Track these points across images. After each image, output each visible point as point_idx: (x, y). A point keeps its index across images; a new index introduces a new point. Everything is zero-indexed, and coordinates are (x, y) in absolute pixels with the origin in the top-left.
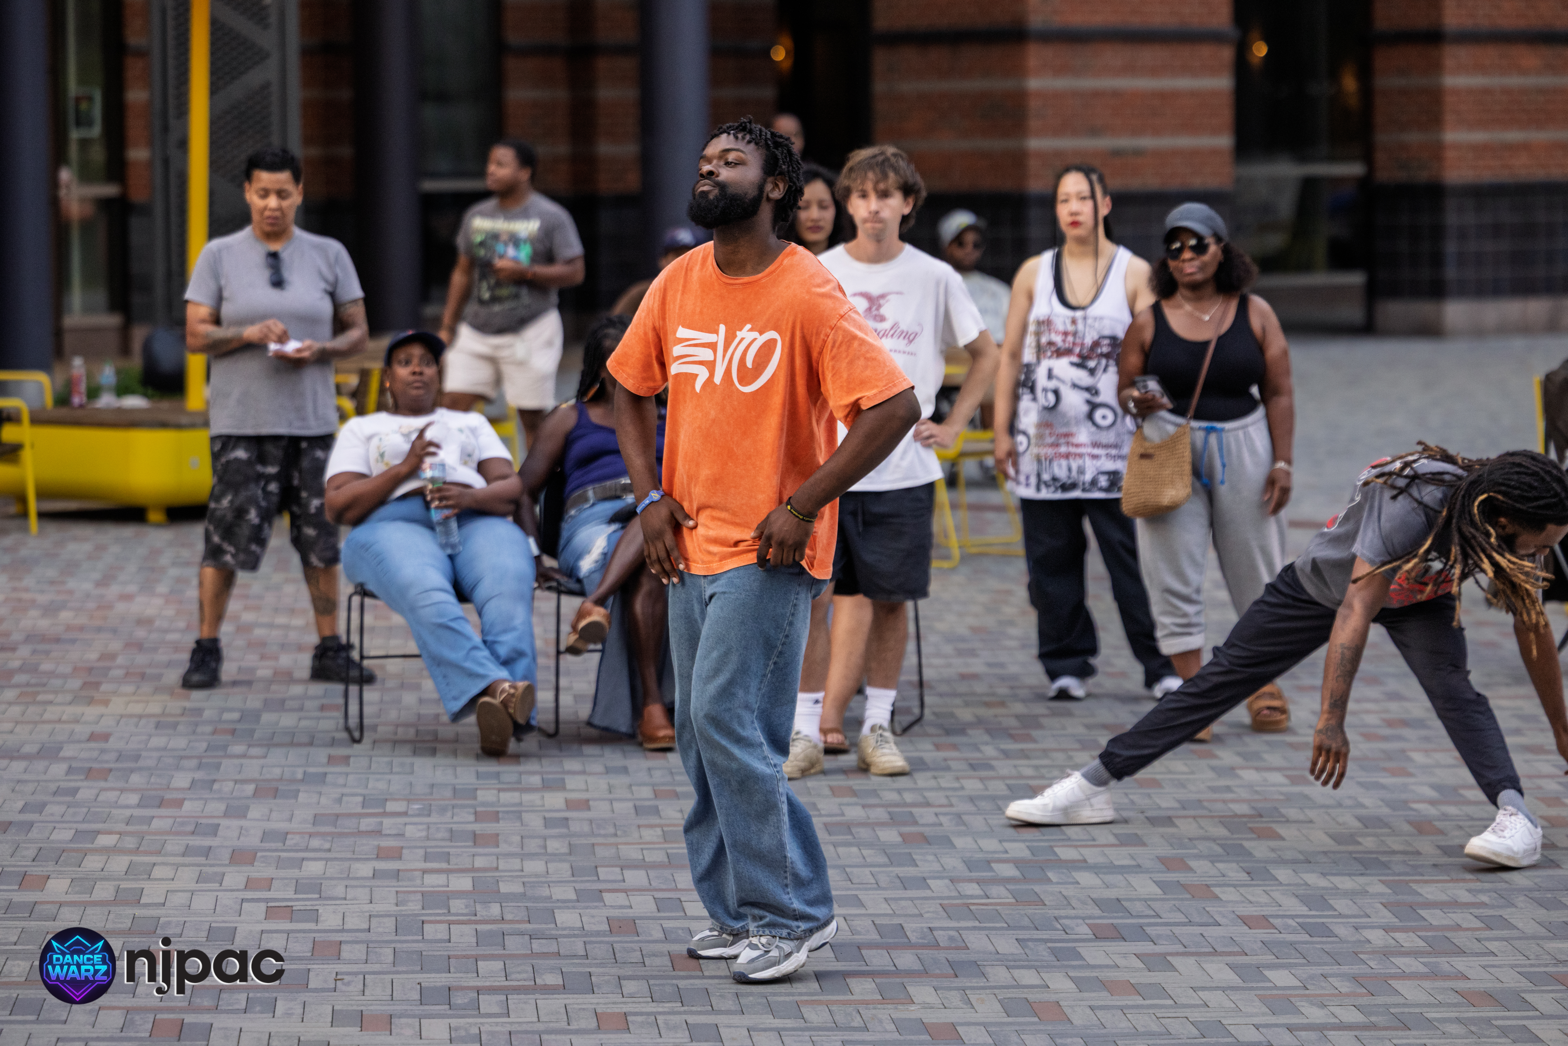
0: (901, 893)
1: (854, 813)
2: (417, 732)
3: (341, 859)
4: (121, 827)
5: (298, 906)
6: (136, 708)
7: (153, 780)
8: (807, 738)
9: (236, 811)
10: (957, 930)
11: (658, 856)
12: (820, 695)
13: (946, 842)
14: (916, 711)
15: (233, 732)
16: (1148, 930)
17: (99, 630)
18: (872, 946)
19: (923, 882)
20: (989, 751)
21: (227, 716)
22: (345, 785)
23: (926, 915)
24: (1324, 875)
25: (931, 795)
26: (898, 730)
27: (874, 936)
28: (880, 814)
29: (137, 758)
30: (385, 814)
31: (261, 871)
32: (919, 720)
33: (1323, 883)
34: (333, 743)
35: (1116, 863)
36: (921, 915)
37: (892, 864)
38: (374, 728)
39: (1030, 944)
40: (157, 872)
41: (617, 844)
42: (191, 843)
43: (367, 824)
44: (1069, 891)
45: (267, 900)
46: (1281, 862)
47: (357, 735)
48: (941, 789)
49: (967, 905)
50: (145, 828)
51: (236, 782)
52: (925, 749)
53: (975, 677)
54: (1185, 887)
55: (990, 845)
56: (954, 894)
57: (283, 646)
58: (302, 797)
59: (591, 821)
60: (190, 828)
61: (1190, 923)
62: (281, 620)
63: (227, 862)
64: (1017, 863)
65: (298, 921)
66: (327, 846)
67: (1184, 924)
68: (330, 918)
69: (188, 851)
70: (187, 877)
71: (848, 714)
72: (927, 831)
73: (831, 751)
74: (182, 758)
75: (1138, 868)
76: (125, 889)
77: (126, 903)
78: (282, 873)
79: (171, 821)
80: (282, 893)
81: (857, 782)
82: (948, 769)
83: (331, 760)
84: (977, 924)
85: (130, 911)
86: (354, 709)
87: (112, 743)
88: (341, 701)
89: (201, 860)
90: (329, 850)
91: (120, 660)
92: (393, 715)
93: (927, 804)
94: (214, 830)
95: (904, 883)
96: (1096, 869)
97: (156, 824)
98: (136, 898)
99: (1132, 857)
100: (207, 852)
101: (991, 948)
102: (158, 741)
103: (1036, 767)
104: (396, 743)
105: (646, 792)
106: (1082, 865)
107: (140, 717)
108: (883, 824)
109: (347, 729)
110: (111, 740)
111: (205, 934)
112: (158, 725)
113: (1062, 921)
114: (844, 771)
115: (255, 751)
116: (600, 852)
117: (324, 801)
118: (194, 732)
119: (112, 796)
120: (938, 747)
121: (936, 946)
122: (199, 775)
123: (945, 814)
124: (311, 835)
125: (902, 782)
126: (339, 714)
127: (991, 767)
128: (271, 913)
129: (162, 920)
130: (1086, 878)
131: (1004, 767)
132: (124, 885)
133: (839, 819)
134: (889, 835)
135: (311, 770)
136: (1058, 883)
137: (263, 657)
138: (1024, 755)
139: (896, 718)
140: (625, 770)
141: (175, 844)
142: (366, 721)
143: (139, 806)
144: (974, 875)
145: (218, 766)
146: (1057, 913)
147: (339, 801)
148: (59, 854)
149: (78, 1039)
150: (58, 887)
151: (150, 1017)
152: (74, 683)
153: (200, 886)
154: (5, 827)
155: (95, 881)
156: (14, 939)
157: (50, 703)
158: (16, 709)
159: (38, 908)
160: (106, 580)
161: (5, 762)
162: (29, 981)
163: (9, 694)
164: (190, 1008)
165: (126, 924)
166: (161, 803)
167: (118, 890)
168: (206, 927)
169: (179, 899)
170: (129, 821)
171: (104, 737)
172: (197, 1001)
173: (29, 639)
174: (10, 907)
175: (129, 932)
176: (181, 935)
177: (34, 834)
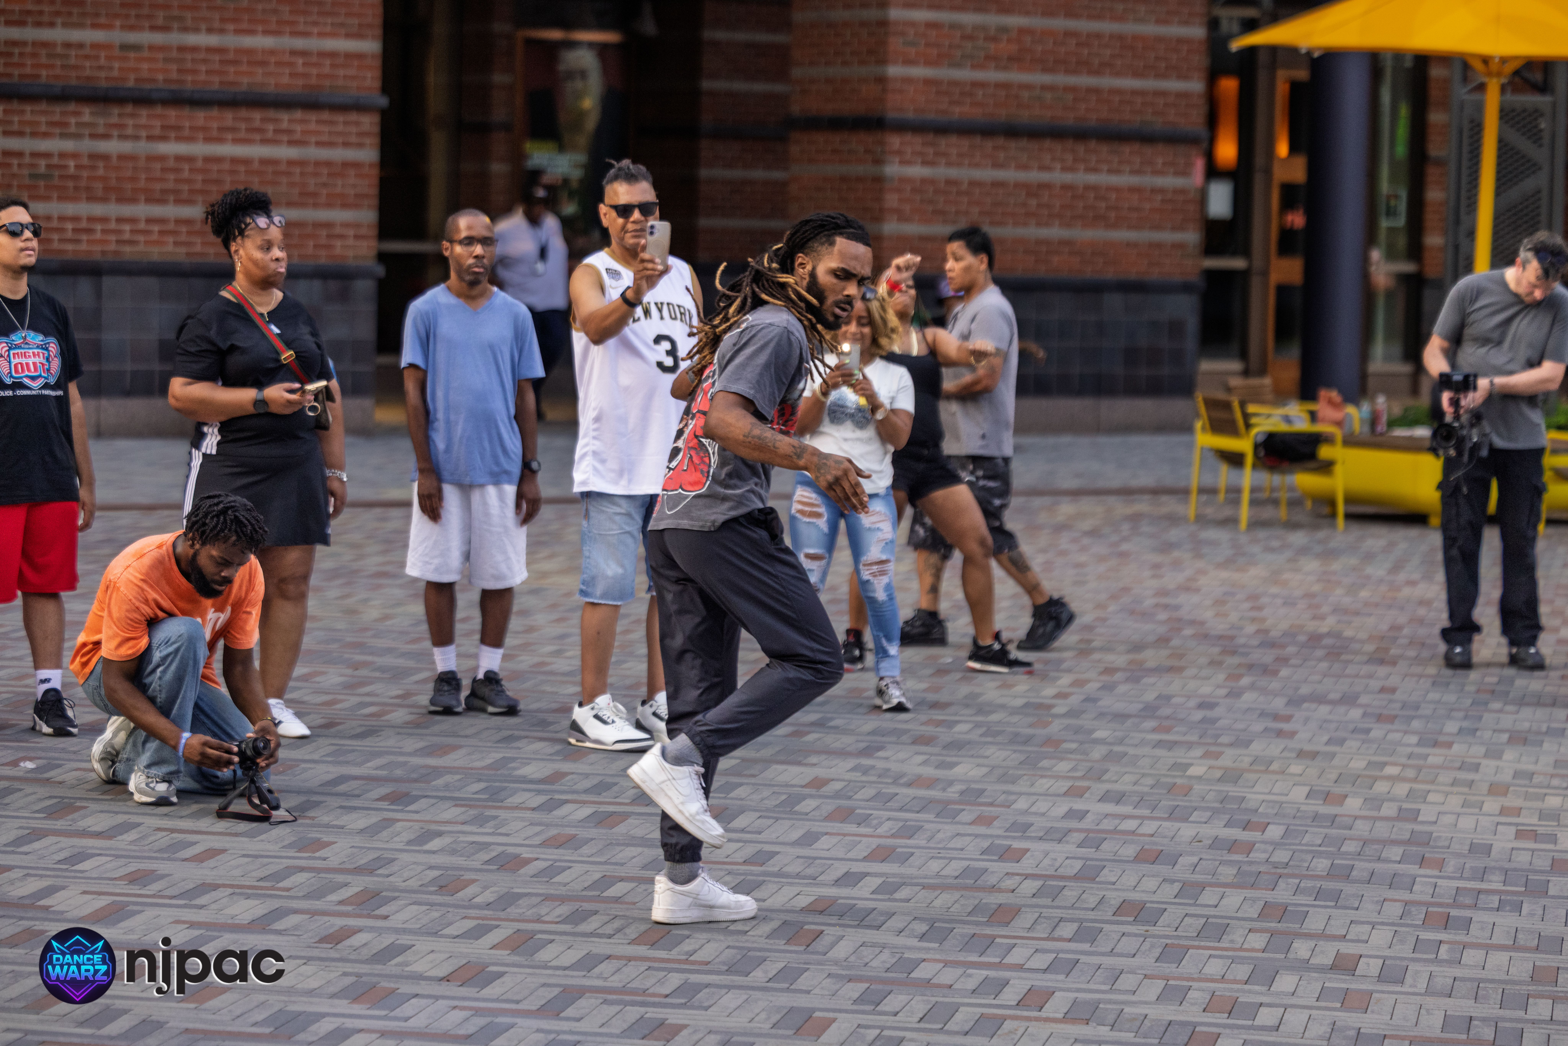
4: (1404, 760)
5: (1541, 830)
7: (1429, 725)
9: (1494, 754)
15: (1492, 692)
17: (1390, 607)
29: (1417, 708)
31: (1512, 801)
40: (1431, 797)
42: (1458, 776)
45: (1516, 825)
50: (1421, 762)
51: (1494, 731)
58: (1546, 746)
60: (1458, 765)
63: (1486, 793)
65: (1541, 842)
66: (1564, 785)
68: (1565, 842)
69: (1455, 783)
70: (1454, 802)
74: (1452, 710)
76: (1406, 809)
77: (1407, 820)
78: (1529, 804)
79: (1442, 759)
80: (1529, 820)
85: (1409, 826)
87: (1398, 695)
89: (1466, 790)
91: (1406, 631)
94: (1476, 768)
97: (1431, 760)
98: (1413, 816)
100: (1471, 784)
107: (1420, 676)
110: (1398, 693)
111: (1467, 848)
112: (1434, 683)
115: (1509, 708)
118: (1462, 690)
119: (1396, 736)
122: (1465, 724)
124: (1552, 776)
128: (1520, 834)
129: (1434, 835)
132: (1405, 806)
135: (1554, 725)
141: (1445, 777)
143: (1418, 744)
145: (1479, 718)
148: (1355, 779)
149: (1368, 923)
150: (1353, 804)
151: (1424, 909)
152: (1370, 648)
153: (1464, 810)
154: (1314, 755)
155: (1383, 801)
156: (1319, 842)
157: (1351, 661)
158: (1324, 665)
159: (1338, 819)
160: (1396, 568)
161: (1314, 706)
162: (1330, 875)
163: (1319, 653)
164: (1455, 904)
165: (1407, 836)
166: (1435, 744)
167: (1400, 809)
168: (1469, 842)
169: (1448, 819)
170: (1410, 756)
171: (1393, 690)
172: (1461, 899)
173: (1335, 611)
174: (1316, 817)
175: (1408, 842)
176: (1448, 848)
177: (1335, 762)
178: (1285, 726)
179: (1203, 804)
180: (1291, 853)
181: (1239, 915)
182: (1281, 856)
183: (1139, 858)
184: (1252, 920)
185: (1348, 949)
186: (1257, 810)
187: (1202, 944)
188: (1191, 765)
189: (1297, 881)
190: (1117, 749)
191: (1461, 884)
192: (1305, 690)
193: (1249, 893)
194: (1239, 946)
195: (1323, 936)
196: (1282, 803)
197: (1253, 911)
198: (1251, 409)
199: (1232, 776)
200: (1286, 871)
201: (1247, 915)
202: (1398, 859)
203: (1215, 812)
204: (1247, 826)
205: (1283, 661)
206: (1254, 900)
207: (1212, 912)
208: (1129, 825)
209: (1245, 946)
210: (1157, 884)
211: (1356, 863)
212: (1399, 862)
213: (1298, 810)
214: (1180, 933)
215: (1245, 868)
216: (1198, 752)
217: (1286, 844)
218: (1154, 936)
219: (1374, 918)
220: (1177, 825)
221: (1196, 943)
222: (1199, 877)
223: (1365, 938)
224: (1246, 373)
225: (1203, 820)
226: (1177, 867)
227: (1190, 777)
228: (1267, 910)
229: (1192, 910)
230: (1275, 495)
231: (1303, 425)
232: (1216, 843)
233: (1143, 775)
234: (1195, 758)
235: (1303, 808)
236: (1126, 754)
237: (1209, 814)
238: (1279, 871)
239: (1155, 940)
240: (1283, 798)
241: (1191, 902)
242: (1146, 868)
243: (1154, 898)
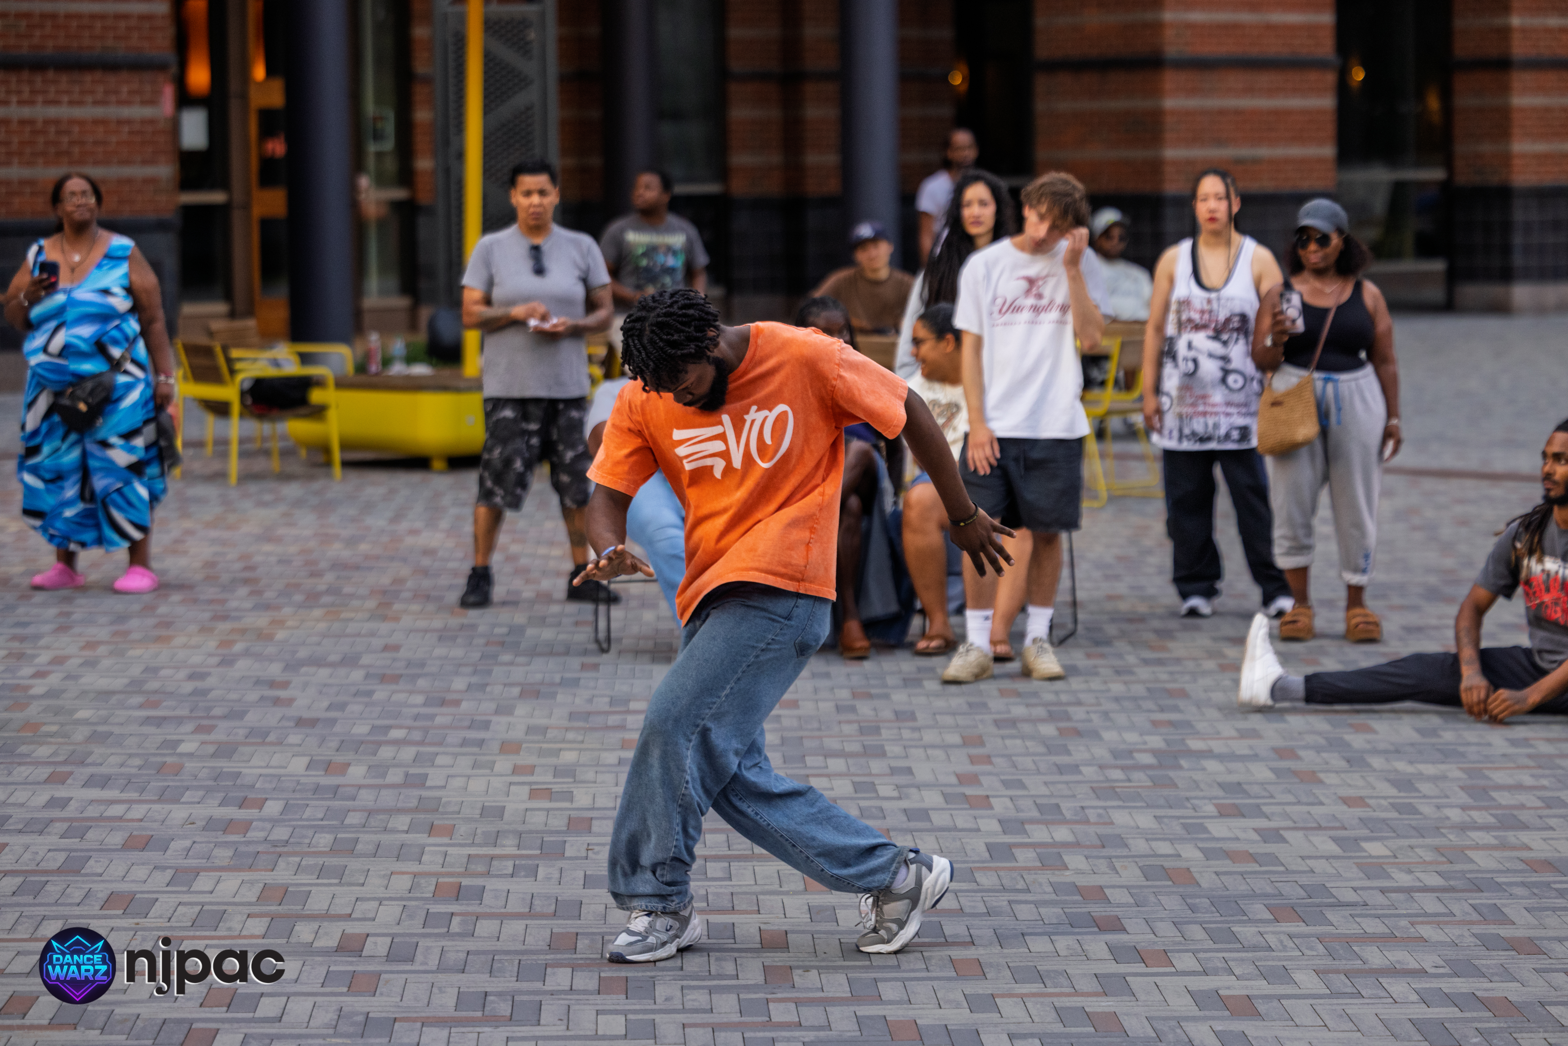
0: (1057, 778)
1: (1019, 710)
2: (656, 644)
3: (592, 750)
4: (409, 722)
5: (556, 788)
6: (422, 624)
7: (436, 683)
8: (978, 648)
9: (504, 710)
10: (1105, 808)
11: (855, 747)
12: (989, 613)
13: (1095, 735)
14: (1070, 626)
15: (502, 644)
16: (1265, 809)
17: (392, 559)
18: (1032, 821)
19: (1075, 769)
20: (1131, 659)
21: (498, 631)
22: (595, 688)
23: (1079, 796)
24: (1411, 762)
25: (1083, 697)
27: (1035, 814)
28: (1040, 712)
29: (423, 665)
30: (628, 712)
31: (525, 759)
32: (1072, 634)
33: (1410, 769)
34: (585, 653)
35: (1238, 753)
36: (1074, 796)
37: (1050, 753)
38: (620, 640)
39: (1166, 820)
40: (439, 760)
41: (820, 738)
42: (468, 736)
43: (613, 720)
44: (1198, 776)
45: (530, 784)
46: (1375, 752)
47: (605, 646)
48: (1090, 691)
49: (1113, 788)
50: (429, 723)
51: (505, 685)
52: (1078, 657)
53: (1119, 597)
54: (1295, 773)
55: (1132, 737)
56: (1102, 778)
57: (544, 573)
58: (560, 698)
59: (799, 718)
60: (467, 723)
61: (1299, 803)
62: (542, 551)
63: (498, 752)
64: (1155, 752)
65: (556, 801)
66: (580, 738)
67: (1294, 804)
68: (582, 799)
69: (465, 743)
70: (464, 764)
71: (1014, 629)
72: (1080, 726)
73: (999, 659)
74: (460, 665)
75: (1255, 757)
76: (413, 775)
77: (414, 786)
78: (543, 761)
79: (450, 718)
80: (543, 778)
81: (1021, 685)
82: (1097, 674)
83: (584, 667)
84: (1120, 803)
85: (416, 792)
86: (602, 624)
87: (403, 653)
88: (592, 618)
89: (476, 750)
90: (582, 742)
91: (409, 584)
92: (635, 629)
93: (1079, 703)
94: (486, 725)
95: (1061, 769)
96: (1220, 758)
97: (439, 720)
98: (421, 781)
99: (1251, 747)
100: (481, 743)
101: (1132, 824)
102: (440, 651)
103: (1171, 673)
104: (637, 652)
105: (844, 694)
106: (1208, 754)
107: (426, 631)
108: (1042, 720)
109: (597, 641)
110: (402, 650)
111: (478, 811)
112: (440, 639)
113: (1193, 801)
114: (1010, 676)
115: (521, 660)
116: (807, 743)
117: (578, 701)
118: (470, 644)
119: (402, 697)
120: (1089, 656)
121: (1087, 822)
122: (474, 680)
123: (1095, 712)
124: (567, 729)
125: (1058, 685)
126: (589, 629)
127: (1131, 673)
128: (534, 794)
129: (443, 800)
130: (1212, 765)
131: (1144, 673)
132: (412, 771)
133: (1006, 716)
134: (1048, 730)
135: (568, 675)
136: (1188, 770)
137: (527, 581)
138: (1160, 662)
140: (827, 675)
141: (454, 737)
142: (613, 635)
143: (424, 705)
144: (1119, 762)
145: (489, 672)
146: (1188, 794)
147: (590, 701)
148: (357, 745)
149: (374, 899)
150: (357, 773)
151: (433, 881)
152: (371, 604)
153: (475, 771)
154: (313, 723)
155: (388, 767)
156: (320, 816)
157: (351, 620)
158: (323, 625)
159: (341, 790)
160: (397, 517)
161: (312, 670)
162: (333, 851)
163: (317, 613)
164: (467, 873)
165: (414, 803)
166: (443, 703)
167: (407, 775)
168: (480, 805)
169: (457, 782)
170: (416, 717)
171: (396, 648)
172: (472, 867)
173: (333, 566)
174: (317, 789)
175: (416, 810)
176: (459, 813)
177: (338, 728)
178: (282, 694)
179: (195, 783)
180: (291, 829)
181: (237, 900)
182: (281, 833)
183: (128, 846)
184: (250, 904)
185: (354, 928)
186: (253, 786)
187: (198, 933)
188: (183, 741)
189: (298, 859)
190: (101, 728)
191: (473, 851)
192: (303, 653)
193: (247, 876)
194: (236, 933)
195: (327, 916)
196: (280, 776)
197: (251, 894)
198: (235, 353)
199: (225, 750)
200: (285, 849)
201: (245, 900)
202: (406, 828)
203: (209, 790)
204: (243, 804)
205: (279, 623)
206: (252, 883)
207: (207, 898)
208: (116, 810)
209: (244, 933)
210: (148, 872)
211: (361, 836)
212: (407, 832)
213: (298, 783)
214: (173, 923)
215: (242, 848)
216: (189, 727)
217: (284, 820)
218: (144, 929)
219: (381, 893)
220: (168, 807)
221: (191, 933)
222: (192, 862)
223: (371, 915)
224: (232, 315)
225: (196, 800)
226: (169, 852)
227: (181, 755)
228: (266, 893)
229: (186, 898)
230: (267, 445)
231: (292, 368)
232: (210, 824)
233: (130, 756)
234: (187, 734)
235: (303, 780)
236: (111, 734)
237: (201, 793)
238: (278, 849)
239: (147, 933)
240: (281, 771)
241: (185, 889)
242: (135, 855)
243: (145, 888)
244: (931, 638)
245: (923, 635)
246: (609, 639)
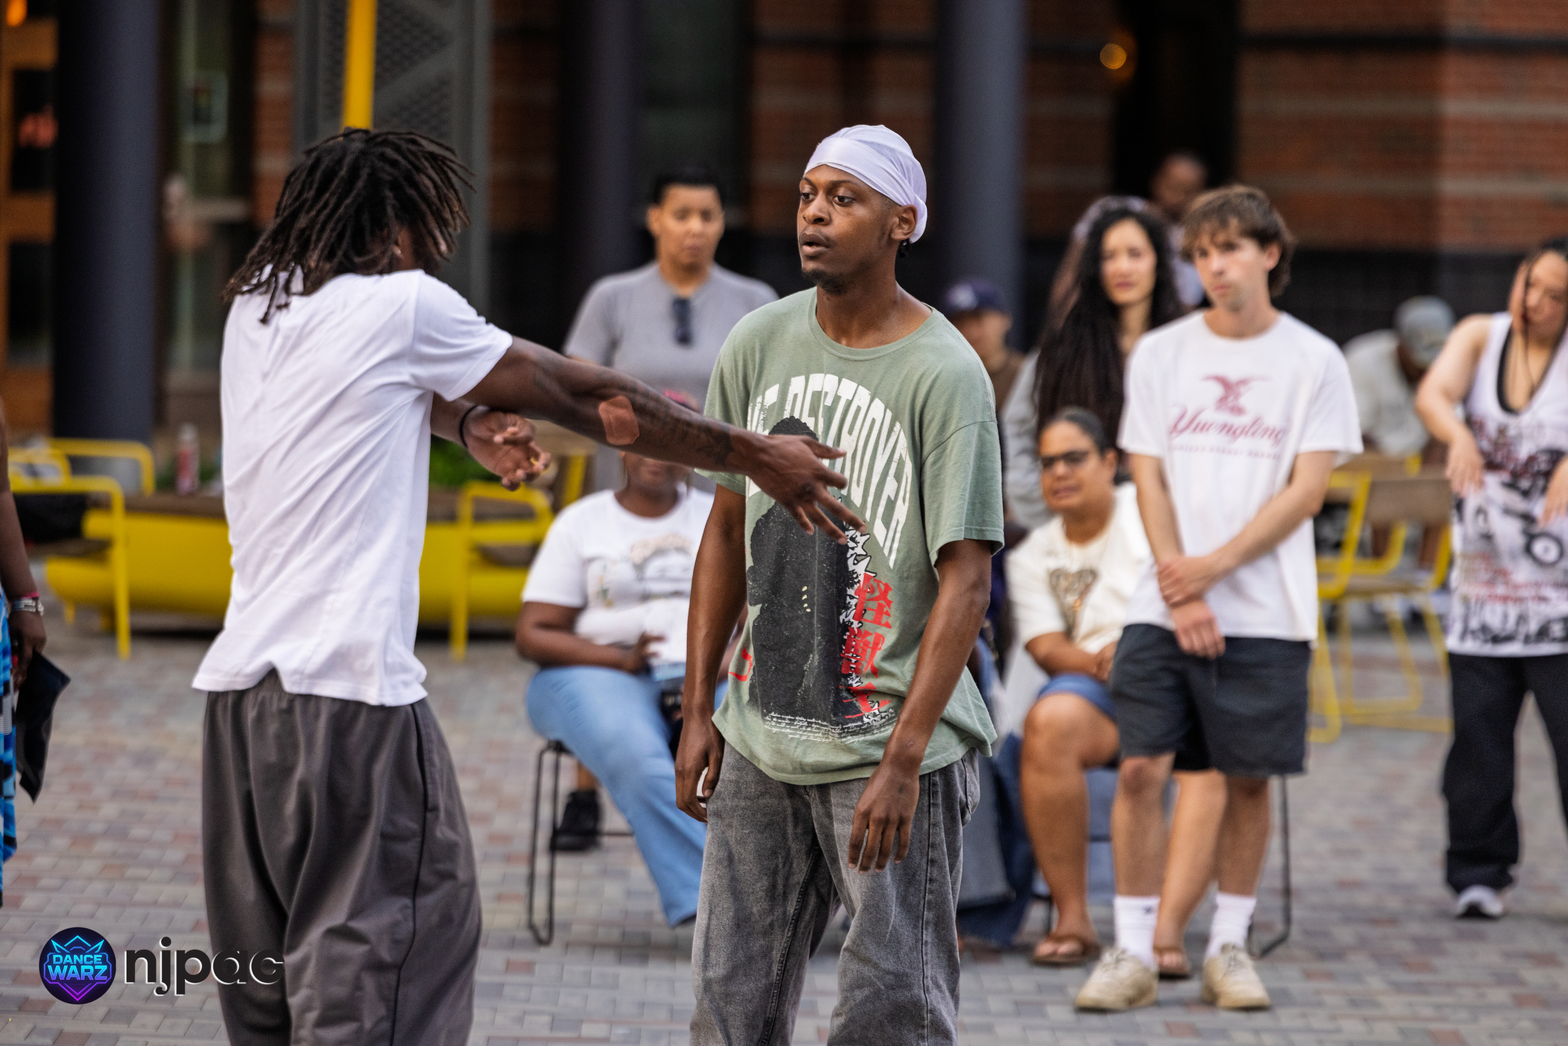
2: (624, 934)
12: (1153, 902)
14: (1279, 927)
20: (1375, 983)
22: (528, 1001)
26: (1256, 950)
30: (580, 1040)
32: (1283, 939)
34: (513, 944)
38: (567, 926)
47: (544, 934)
48: (1309, 1030)
52: (1292, 977)
53: (1357, 885)
71: (1191, 929)
73: (1167, 976)
81: (1200, 1018)
82: (1321, 1004)
83: (510, 967)
86: (540, 901)
88: (522, 889)
92: (590, 909)
103: (1438, 1007)
104: (595, 947)
109: (531, 927)
114: (1184, 1004)
120: (1308, 975)
125: (1261, 1019)
126: (522, 907)
127: (1374, 1004)
131: (1395, 1004)
135: (484, 979)
138: (1421, 988)
139: (1255, 936)
142: (557, 917)
147: (520, 1020)
157: (144, 879)
158: (98, 887)
163: (90, 866)
173: (116, 794)
178: (33, 992)
231: (57, 480)
244: (1060, 939)
245: (1047, 933)
246: (550, 924)
